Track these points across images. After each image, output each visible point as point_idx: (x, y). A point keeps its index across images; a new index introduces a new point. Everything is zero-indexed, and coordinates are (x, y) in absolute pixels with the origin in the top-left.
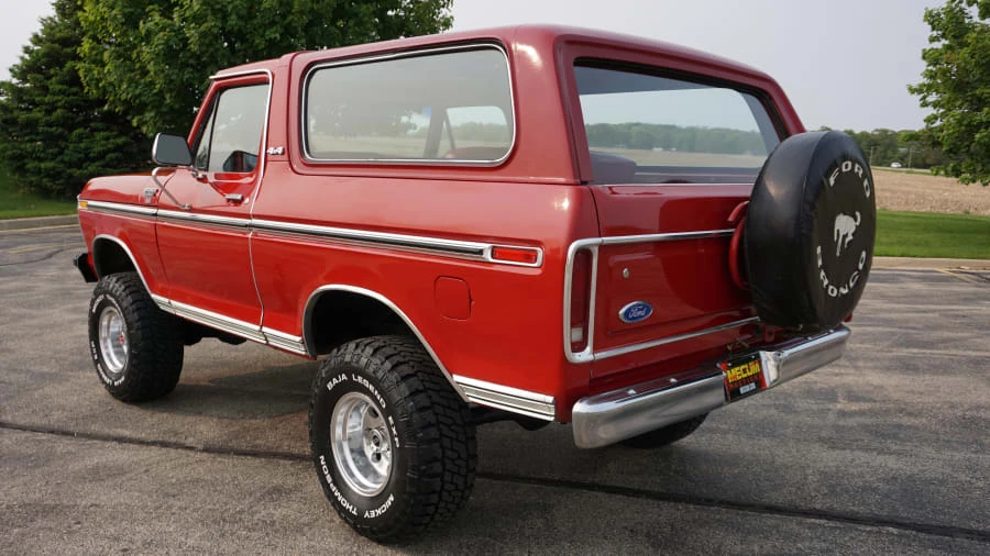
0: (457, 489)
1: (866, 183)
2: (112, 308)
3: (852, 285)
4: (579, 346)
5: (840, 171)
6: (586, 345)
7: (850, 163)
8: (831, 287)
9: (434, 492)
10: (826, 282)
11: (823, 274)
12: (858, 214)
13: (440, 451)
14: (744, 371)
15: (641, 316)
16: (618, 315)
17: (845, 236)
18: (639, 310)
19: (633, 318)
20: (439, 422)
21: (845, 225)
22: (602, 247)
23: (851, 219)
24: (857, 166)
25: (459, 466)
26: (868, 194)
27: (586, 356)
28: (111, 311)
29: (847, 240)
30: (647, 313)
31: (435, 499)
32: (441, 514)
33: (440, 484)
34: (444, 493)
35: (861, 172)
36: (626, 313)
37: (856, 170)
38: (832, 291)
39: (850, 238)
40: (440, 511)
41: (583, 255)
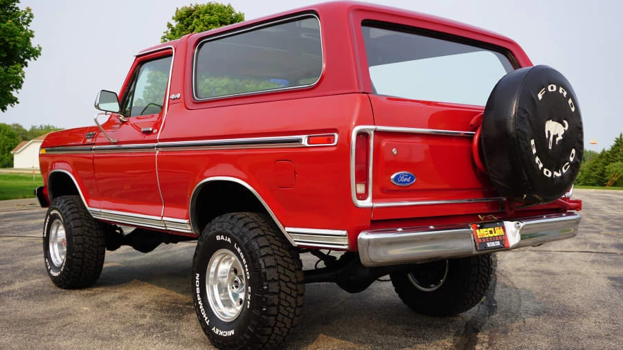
0: (285, 327)
1: (570, 101)
2: (58, 220)
3: (564, 171)
4: (363, 197)
5: (547, 90)
6: (368, 196)
7: (555, 87)
8: (545, 170)
9: (269, 327)
10: (541, 166)
11: (537, 159)
12: (565, 122)
13: (277, 300)
14: (491, 232)
15: (406, 182)
16: (390, 179)
17: (557, 136)
18: (405, 177)
19: (401, 182)
20: (280, 279)
21: (555, 129)
22: (376, 132)
23: (561, 125)
24: (561, 89)
25: (289, 312)
26: (573, 109)
27: (367, 203)
28: (58, 223)
29: (557, 139)
30: (412, 180)
31: (269, 331)
32: (270, 344)
33: (274, 322)
34: (276, 328)
35: (565, 94)
36: (396, 179)
37: (561, 91)
38: (547, 173)
39: (560, 138)
40: (270, 341)
41: (363, 136)
